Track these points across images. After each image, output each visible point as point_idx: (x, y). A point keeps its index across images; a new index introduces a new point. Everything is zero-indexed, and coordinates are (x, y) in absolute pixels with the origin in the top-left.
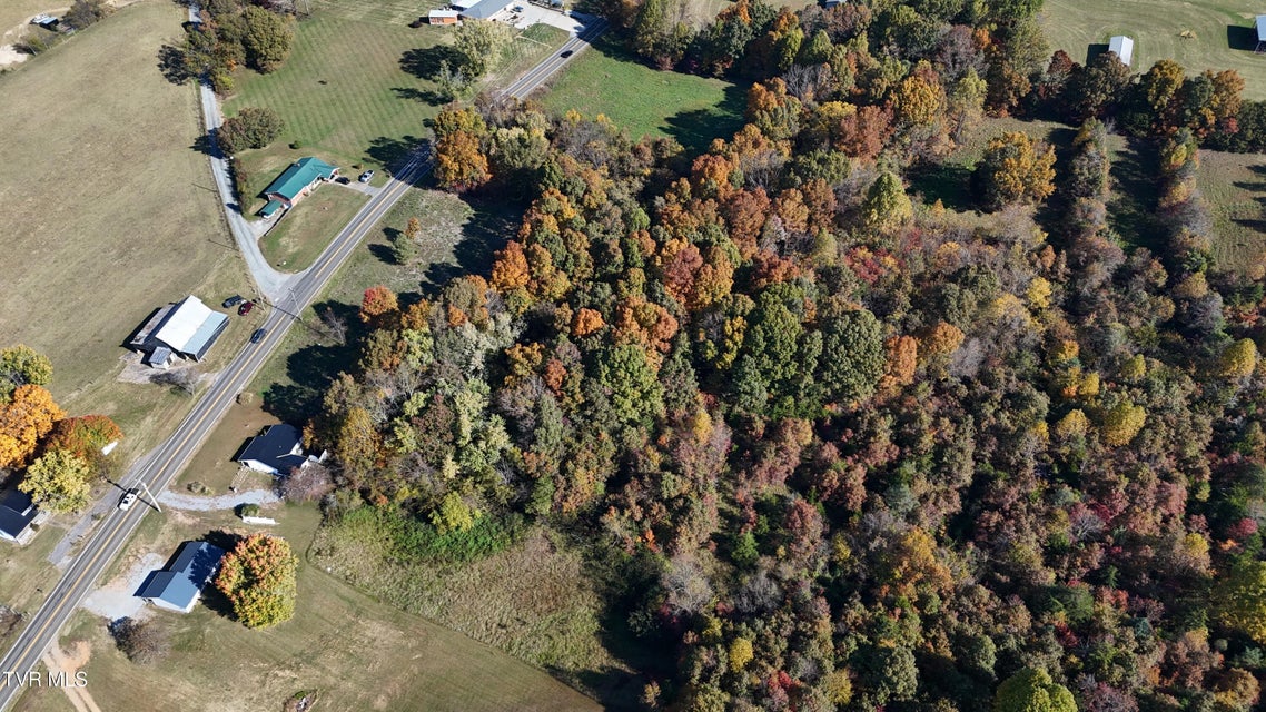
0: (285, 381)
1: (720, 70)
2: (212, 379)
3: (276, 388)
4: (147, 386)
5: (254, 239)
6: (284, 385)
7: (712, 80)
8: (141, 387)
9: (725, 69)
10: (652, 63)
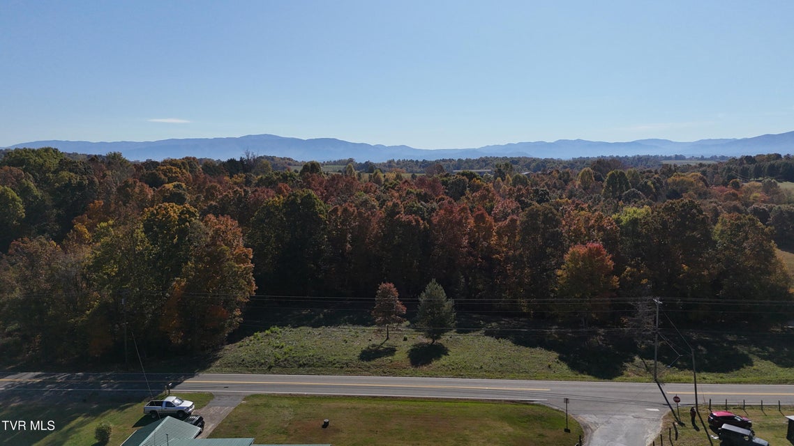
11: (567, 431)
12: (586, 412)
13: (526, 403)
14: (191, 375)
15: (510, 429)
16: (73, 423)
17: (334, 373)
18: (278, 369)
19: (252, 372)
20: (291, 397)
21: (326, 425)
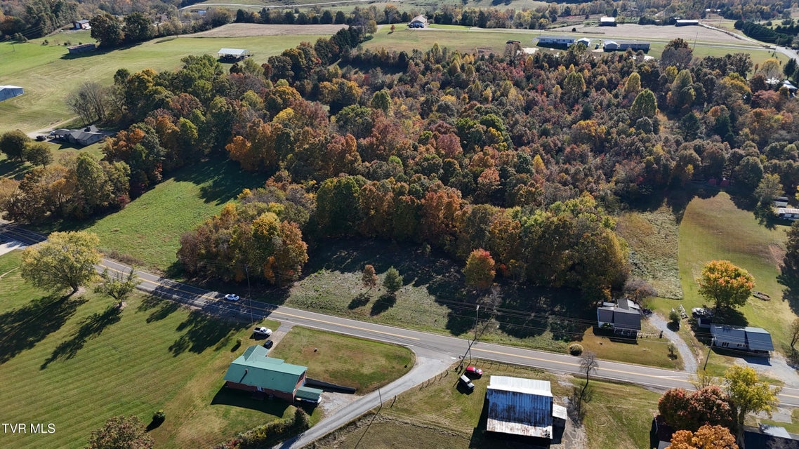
0: (548, 335)
1: (160, 176)
2: (565, 376)
3: (556, 338)
4: (588, 427)
5: (359, 400)
6: (552, 335)
7: (157, 186)
8: (590, 431)
9: (161, 173)
10: (115, 208)
11: (406, 367)
12: (424, 355)
13: (403, 346)
14: (275, 308)
15: (384, 362)
16: (228, 336)
17: (334, 314)
18: (311, 308)
19: (300, 308)
20: (310, 330)
21: (315, 351)
